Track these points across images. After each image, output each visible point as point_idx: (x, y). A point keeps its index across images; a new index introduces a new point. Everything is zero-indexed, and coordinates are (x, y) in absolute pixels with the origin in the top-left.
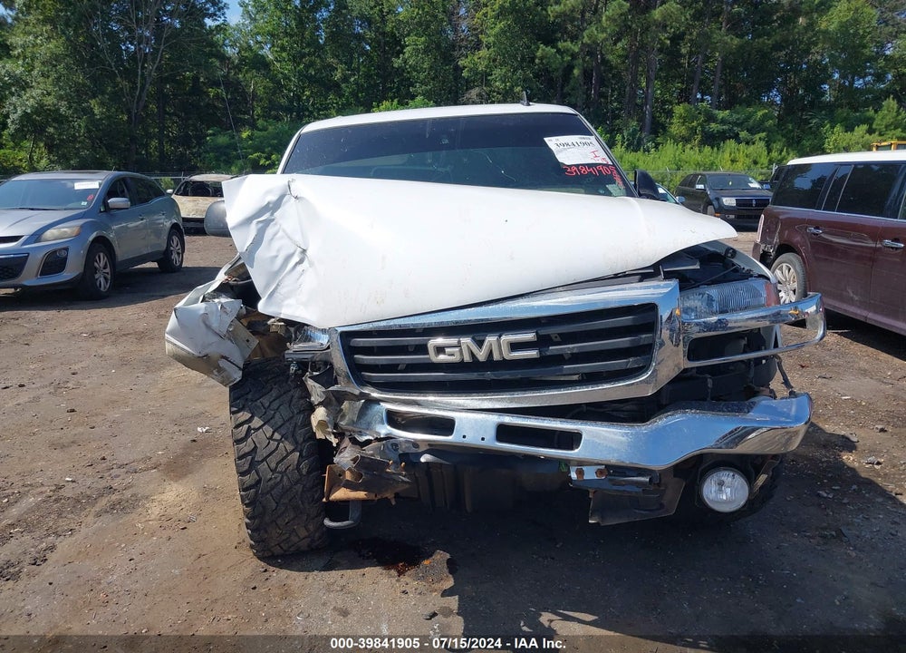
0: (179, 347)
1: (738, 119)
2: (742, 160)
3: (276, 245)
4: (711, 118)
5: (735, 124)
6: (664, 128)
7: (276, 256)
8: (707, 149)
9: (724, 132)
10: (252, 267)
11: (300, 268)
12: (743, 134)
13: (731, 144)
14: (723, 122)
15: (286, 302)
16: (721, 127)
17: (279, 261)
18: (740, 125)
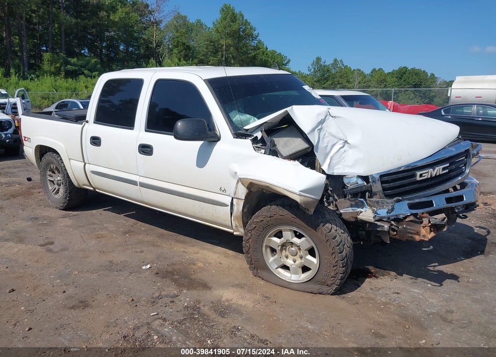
0: (308, 197)
1: (82, 64)
2: (90, 86)
3: (326, 140)
4: (67, 63)
5: (81, 66)
6: (40, 68)
7: (327, 146)
8: (70, 80)
9: (76, 71)
10: (317, 152)
11: (342, 150)
12: (86, 72)
13: (82, 77)
14: (74, 64)
15: (336, 167)
16: (74, 68)
17: (329, 148)
18: (84, 67)
